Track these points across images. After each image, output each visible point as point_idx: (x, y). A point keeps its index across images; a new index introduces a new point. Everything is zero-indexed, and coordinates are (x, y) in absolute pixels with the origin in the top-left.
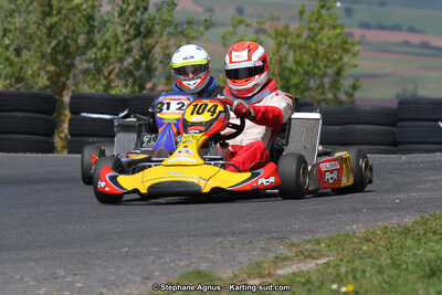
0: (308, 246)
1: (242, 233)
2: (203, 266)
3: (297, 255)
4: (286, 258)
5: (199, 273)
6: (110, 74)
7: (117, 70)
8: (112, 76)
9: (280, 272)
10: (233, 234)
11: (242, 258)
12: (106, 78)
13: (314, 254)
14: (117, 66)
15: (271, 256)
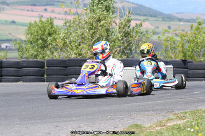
0: (182, 115)
1: (156, 110)
2: (139, 123)
3: (176, 118)
4: (172, 119)
5: (136, 125)
6: (115, 52)
7: (118, 51)
8: (116, 53)
9: (169, 124)
10: (153, 110)
11: (155, 119)
12: (114, 54)
13: (183, 118)
14: (119, 49)
15: (166, 118)
